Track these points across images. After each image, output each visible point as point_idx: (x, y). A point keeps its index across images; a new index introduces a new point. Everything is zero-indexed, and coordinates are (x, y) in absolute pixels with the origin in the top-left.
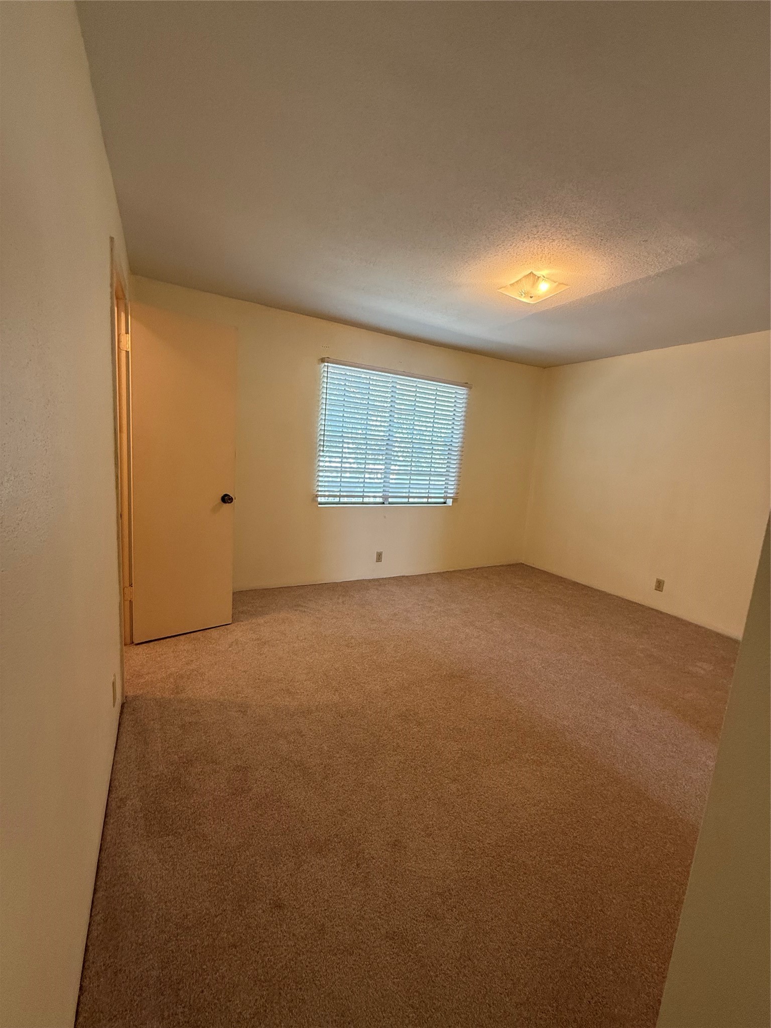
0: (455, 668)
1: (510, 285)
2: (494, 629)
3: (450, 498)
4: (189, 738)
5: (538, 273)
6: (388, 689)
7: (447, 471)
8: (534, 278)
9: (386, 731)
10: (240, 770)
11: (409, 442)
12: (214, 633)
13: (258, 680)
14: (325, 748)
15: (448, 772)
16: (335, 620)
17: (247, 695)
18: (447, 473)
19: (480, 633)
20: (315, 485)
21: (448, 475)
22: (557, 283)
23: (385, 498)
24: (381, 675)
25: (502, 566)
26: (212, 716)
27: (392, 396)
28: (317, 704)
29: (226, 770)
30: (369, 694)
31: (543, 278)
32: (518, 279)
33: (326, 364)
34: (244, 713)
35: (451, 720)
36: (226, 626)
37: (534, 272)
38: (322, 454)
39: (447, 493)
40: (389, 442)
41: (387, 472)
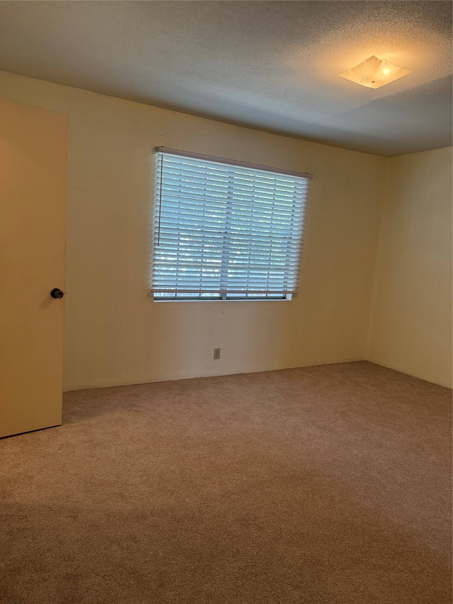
0: (297, 470)
1: (352, 69)
2: (338, 429)
3: (289, 292)
4: (16, 545)
5: (379, 57)
6: (227, 492)
7: (286, 265)
8: (376, 62)
9: (224, 537)
10: (71, 578)
11: (247, 235)
12: (43, 435)
13: (89, 484)
14: (161, 554)
15: (290, 578)
16: (170, 420)
17: (77, 500)
18: (286, 267)
19: (323, 434)
20: (150, 279)
21: (288, 270)
22: (400, 67)
23: (223, 293)
24: (219, 477)
25: (345, 363)
26: (41, 522)
27: (230, 187)
28: (152, 508)
29: (55, 578)
30: (206, 497)
31: (386, 62)
32: (359, 63)
33: (161, 153)
34: (75, 518)
35: (293, 524)
36: (56, 428)
37: (377, 56)
38: (157, 247)
39: (286, 287)
40: (226, 235)
41: (224, 267)
